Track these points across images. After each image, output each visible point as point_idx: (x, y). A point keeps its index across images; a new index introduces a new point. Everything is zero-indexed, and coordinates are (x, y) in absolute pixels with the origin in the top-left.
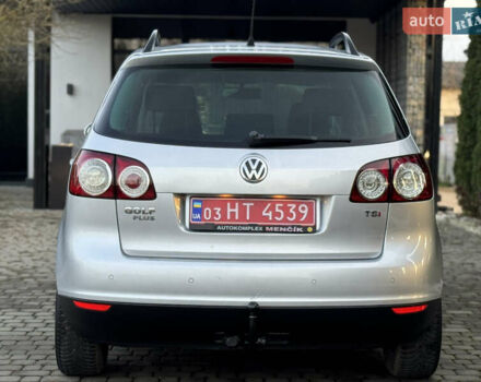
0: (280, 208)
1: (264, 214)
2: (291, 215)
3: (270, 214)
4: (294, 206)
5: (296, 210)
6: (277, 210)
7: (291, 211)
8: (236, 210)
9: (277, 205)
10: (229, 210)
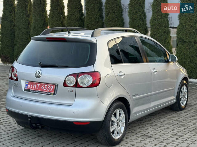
0: (46, 86)
1: (42, 88)
2: (48, 89)
3: (43, 88)
4: (49, 86)
5: (50, 87)
6: (45, 87)
7: (49, 88)
8: (35, 86)
9: (46, 85)
10: (34, 86)
